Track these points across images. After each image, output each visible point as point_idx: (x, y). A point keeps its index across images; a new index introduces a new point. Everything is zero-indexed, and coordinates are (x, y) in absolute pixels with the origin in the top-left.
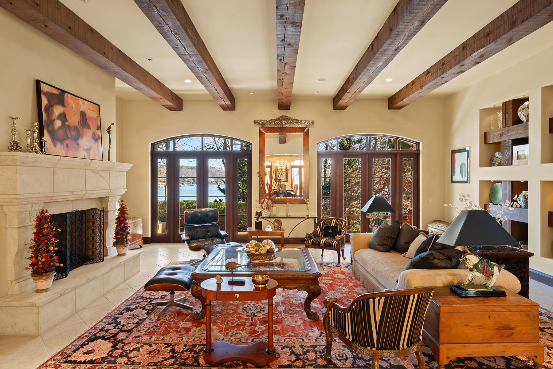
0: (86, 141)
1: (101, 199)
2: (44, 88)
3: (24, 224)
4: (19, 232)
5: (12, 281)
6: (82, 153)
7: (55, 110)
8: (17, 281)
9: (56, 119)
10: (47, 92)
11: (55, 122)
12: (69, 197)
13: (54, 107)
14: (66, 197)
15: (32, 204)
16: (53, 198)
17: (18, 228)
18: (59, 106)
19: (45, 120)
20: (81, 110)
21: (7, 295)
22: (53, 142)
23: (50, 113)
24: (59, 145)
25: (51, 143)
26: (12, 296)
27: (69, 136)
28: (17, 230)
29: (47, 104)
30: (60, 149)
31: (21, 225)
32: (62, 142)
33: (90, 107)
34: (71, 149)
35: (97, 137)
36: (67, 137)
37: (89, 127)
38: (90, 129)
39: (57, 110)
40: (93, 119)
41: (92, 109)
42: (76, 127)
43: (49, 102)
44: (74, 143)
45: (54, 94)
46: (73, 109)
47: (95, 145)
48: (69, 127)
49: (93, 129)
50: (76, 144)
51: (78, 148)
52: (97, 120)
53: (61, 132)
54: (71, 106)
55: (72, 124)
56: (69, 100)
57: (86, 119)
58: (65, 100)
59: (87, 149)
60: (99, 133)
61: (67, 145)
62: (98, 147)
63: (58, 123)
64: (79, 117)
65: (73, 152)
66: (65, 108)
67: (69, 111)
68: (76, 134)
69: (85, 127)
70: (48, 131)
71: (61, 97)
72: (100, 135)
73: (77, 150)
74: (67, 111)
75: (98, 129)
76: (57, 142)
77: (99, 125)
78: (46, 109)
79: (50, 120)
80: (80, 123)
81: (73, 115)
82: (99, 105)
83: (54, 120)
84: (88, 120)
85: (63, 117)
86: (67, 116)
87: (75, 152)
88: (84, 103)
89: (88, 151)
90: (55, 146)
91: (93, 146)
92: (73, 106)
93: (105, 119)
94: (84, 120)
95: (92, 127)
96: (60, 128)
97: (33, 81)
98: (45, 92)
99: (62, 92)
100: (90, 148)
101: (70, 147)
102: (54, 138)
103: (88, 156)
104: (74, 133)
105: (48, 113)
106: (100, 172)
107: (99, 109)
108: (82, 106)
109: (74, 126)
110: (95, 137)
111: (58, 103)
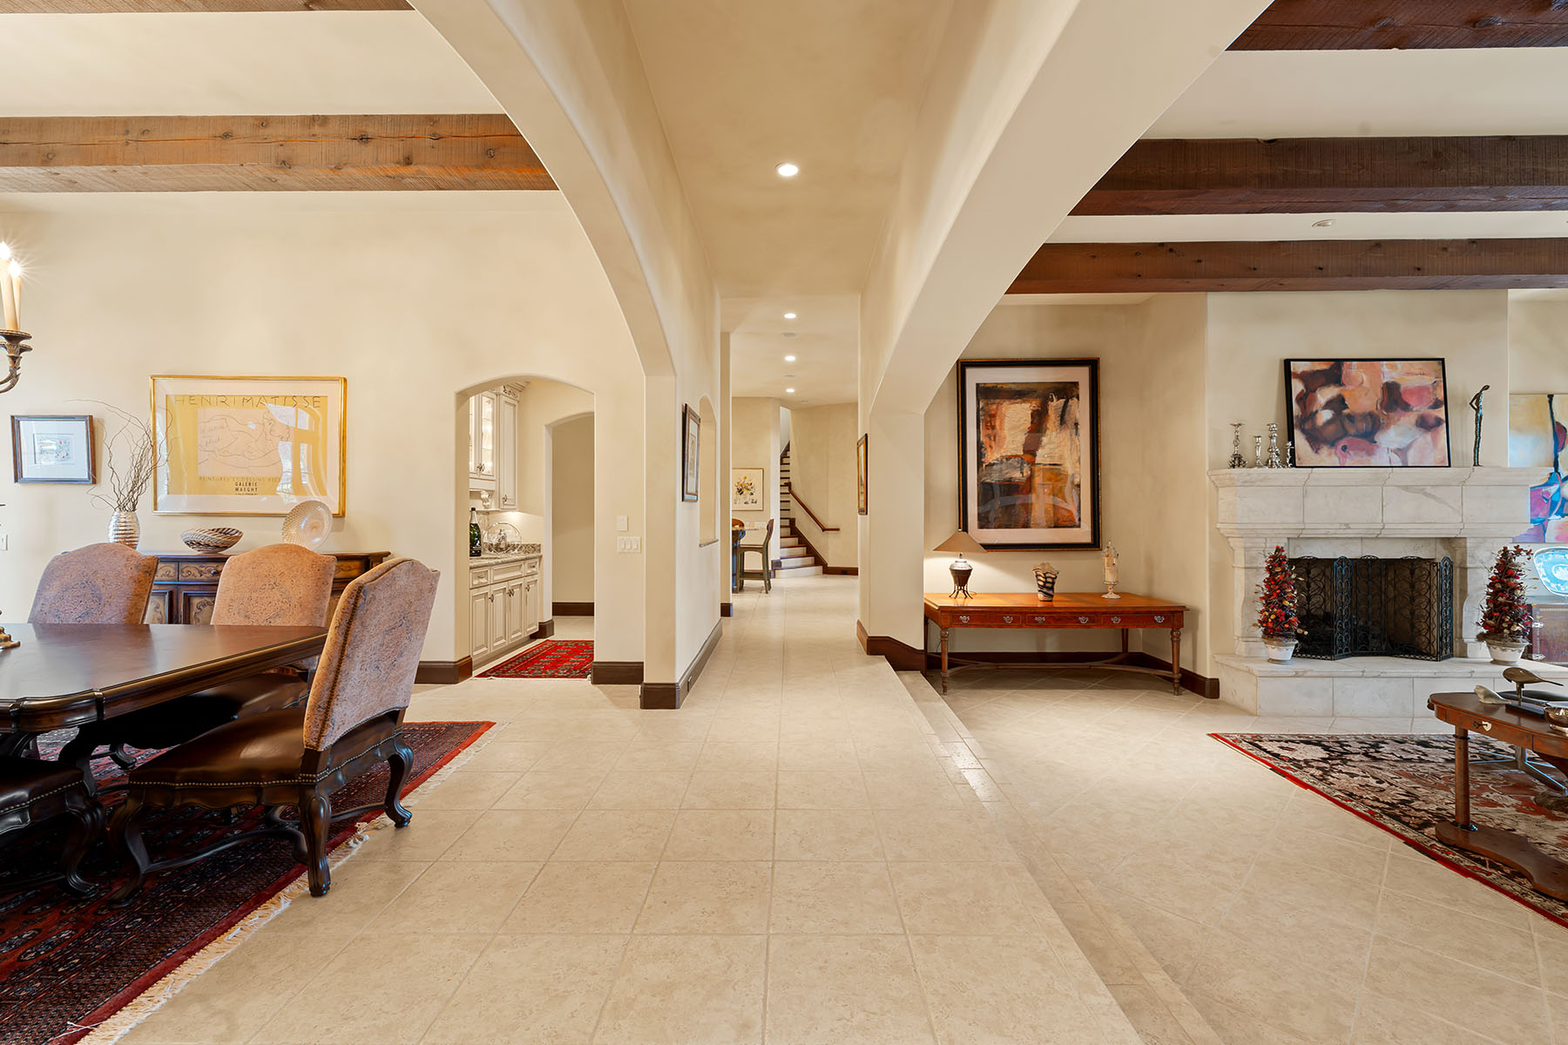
0: (1391, 437)
1: (1448, 541)
2: (1297, 367)
3: (1255, 565)
4: (1246, 574)
5: (1239, 637)
6: (1382, 458)
7: (1319, 396)
8: (1245, 639)
9: (1320, 409)
10: (1303, 373)
11: (1318, 415)
12: (1341, 531)
13: (1317, 392)
14: (1332, 531)
15: (1266, 538)
16: (1304, 532)
17: (1245, 568)
18: (1329, 386)
19: (1297, 416)
20: (1385, 381)
21: (1234, 654)
22: (1311, 446)
23: (1307, 403)
24: (1325, 450)
25: (1309, 449)
26: (1239, 656)
27: (1352, 431)
28: (1243, 570)
29: (1303, 391)
30: (1327, 456)
31: (1248, 566)
32: (1332, 444)
33: (1413, 370)
34: (1355, 454)
35: (1432, 421)
36: (1346, 434)
37: (1406, 407)
38: (1411, 410)
39: (1325, 395)
40: (1421, 391)
41: (1418, 371)
42: (1371, 414)
43: (1305, 387)
44: (1364, 443)
45: (1318, 371)
46: (1364, 385)
47: (1425, 438)
48: (1350, 417)
49: (1420, 408)
50: (1368, 443)
51: (1373, 449)
52: (1435, 389)
53: (1331, 428)
54: (1360, 379)
55: (1358, 411)
56: (1354, 371)
57: (1400, 394)
58: (1344, 372)
59: (1399, 449)
60: (1441, 413)
61: (1344, 448)
62: (1435, 441)
63: (1326, 415)
64: (1380, 395)
65: (1358, 458)
66: (1342, 388)
67: (1353, 390)
68: (1370, 426)
69: (1396, 410)
70: (1303, 431)
71: (1334, 371)
72: (1444, 417)
73: (1370, 453)
74: (1348, 392)
75: (1436, 405)
76: (1322, 445)
77: (1441, 397)
78: (1301, 399)
79: (1308, 414)
80: (1381, 405)
81: (1363, 395)
82: (1443, 360)
83: (1317, 412)
84: (1403, 397)
85: (1338, 404)
86: (1346, 399)
87: (1366, 458)
88: (1395, 368)
89: (1401, 452)
90: (1316, 452)
91: (1419, 440)
92: (1365, 377)
93: (1462, 382)
94: (1393, 397)
95: (1417, 406)
96: (1329, 422)
97: (1278, 362)
98: (1299, 373)
99: (1338, 363)
100: (1409, 446)
101: (1353, 450)
102: (1316, 440)
103: (1403, 462)
104: (1363, 426)
105: (1304, 403)
106: (1429, 490)
107: (1441, 367)
108: (1389, 373)
109: (1364, 413)
110: (1425, 424)
111: (1326, 384)
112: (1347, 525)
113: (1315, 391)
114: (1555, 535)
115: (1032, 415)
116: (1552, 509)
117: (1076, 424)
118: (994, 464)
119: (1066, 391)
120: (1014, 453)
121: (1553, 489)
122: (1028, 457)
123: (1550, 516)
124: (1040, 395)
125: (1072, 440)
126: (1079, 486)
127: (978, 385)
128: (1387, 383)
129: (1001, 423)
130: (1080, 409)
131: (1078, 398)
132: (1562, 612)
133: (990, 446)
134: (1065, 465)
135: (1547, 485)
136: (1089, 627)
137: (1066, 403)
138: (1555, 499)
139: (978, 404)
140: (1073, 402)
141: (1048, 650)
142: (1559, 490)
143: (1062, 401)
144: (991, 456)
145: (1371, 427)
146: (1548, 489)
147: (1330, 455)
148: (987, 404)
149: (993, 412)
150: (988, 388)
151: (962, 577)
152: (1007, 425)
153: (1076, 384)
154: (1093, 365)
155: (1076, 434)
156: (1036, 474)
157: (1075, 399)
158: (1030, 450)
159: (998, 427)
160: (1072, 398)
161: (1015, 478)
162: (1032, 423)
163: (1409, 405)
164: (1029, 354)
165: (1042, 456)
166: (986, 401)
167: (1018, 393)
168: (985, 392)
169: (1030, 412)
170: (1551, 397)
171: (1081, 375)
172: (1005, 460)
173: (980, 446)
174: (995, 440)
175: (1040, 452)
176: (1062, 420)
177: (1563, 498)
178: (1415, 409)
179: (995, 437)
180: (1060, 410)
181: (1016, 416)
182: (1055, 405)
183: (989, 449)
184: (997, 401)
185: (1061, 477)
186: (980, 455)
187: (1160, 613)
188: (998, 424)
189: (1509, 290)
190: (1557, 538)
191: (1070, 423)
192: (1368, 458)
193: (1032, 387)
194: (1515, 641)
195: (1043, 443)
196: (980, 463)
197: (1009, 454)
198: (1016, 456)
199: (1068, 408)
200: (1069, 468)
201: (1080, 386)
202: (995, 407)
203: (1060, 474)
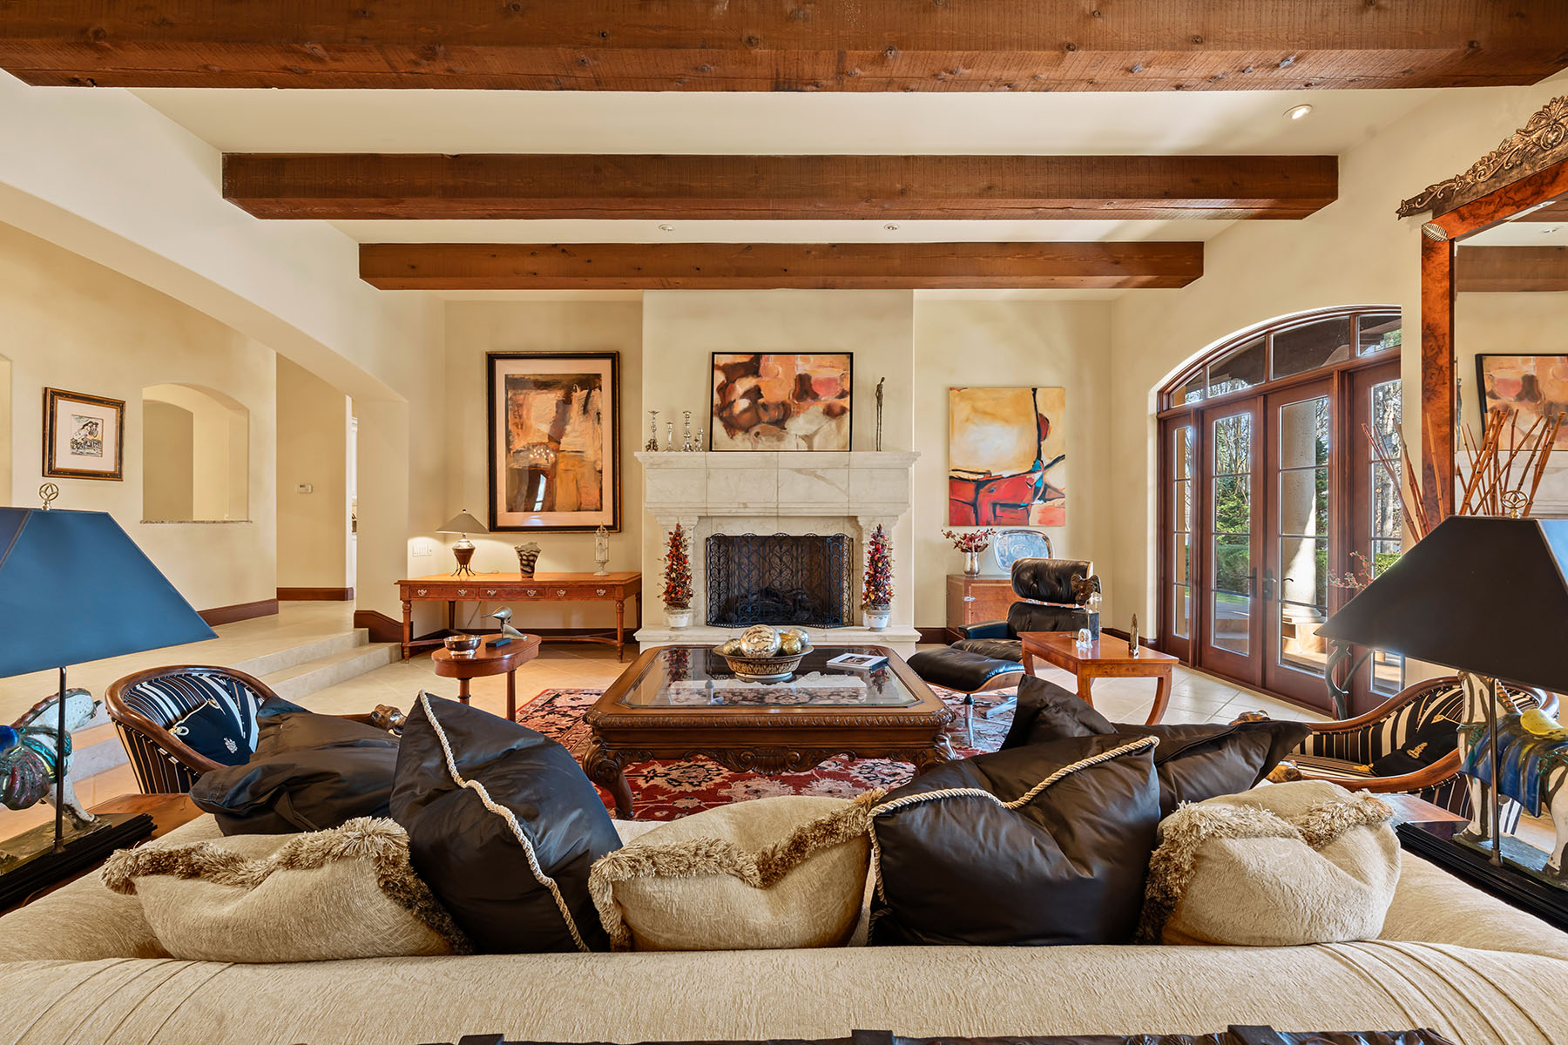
0: (798, 425)
2: (720, 360)
6: (790, 443)
7: (738, 386)
9: (738, 399)
10: (726, 365)
11: (735, 404)
12: (741, 510)
13: (737, 382)
14: (734, 510)
16: (708, 510)
18: (748, 377)
19: (718, 405)
20: (798, 373)
22: (728, 432)
23: (727, 393)
24: (739, 436)
25: (726, 435)
27: (766, 419)
29: (724, 382)
30: (740, 441)
32: (747, 431)
33: (824, 363)
34: (767, 440)
35: (837, 410)
36: (759, 421)
37: (815, 397)
38: (820, 400)
39: (743, 385)
40: (829, 382)
41: (828, 364)
42: (783, 404)
43: (727, 378)
44: (775, 429)
45: (739, 363)
46: (779, 376)
47: (830, 425)
48: (764, 406)
49: (827, 398)
50: (778, 429)
51: (783, 436)
52: (842, 380)
53: (747, 415)
54: (776, 371)
55: (771, 401)
56: (769, 363)
57: (811, 385)
58: (762, 365)
59: (807, 436)
60: (846, 402)
61: (757, 434)
62: (839, 428)
63: (743, 404)
64: (793, 385)
65: (768, 444)
66: (759, 379)
67: (768, 382)
68: (782, 414)
69: (805, 400)
70: (721, 418)
71: (753, 364)
72: (848, 407)
73: (780, 439)
74: (763, 382)
75: (842, 396)
76: (737, 431)
77: (847, 388)
78: (721, 389)
79: (727, 403)
80: (793, 395)
81: (777, 389)
82: (851, 354)
83: (735, 401)
84: (813, 387)
85: (754, 393)
86: (762, 389)
87: (776, 443)
88: (808, 361)
89: (808, 438)
90: (732, 438)
91: (825, 427)
92: (780, 369)
93: (866, 374)
94: (804, 388)
95: (824, 396)
96: (745, 411)
97: (707, 355)
98: (721, 365)
99: (758, 356)
100: (816, 433)
101: (764, 436)
102: (732, 426)
103: (809, 447)
104: (776, 414)
105: (724, 393)
106: (819, 472)
107: (849, 360)
108: (802, 366)
109: (777, 402)
110: (830, 412)
111: (745, 375)
112: (744, 504)
113: (734, 382)
114: (1038, 519)
115: (557, 404)
116: (1036, 494)
117: (598, 414)
118: (521, 451)
119: (589, 382)
120: (539, 440)
121: (1036, 476)
122: (553, 445)
123: (1034, 501)
124: (567, 386)
125: (594, 429)
126: (601, 472)
127: (506, 375)
128: (800, 375)
129: (528, 411)
130: (602, 400)
131: (600, 389)
132: (992, 587)
133: (518, 434)
134: (587, 453)
135: (1030, 472)
136: (537, 600)
137: (589, 394)
138: (1038, 485)
139: (507, 393)
140: (595, 393)
141: (573, 627)
142: (1042, 477)
143: (586, 392)
144: (518, 444)
145: (781, 418)
146: (1032, 476)
147: (744, 440)
148: (515, 395)
149: (520, 402)
150: (516, 379)
151: (464, 556)
152: (533, 414)
153: (598, 376)
154: (614, 358)
155: (598, 423)
156: (560, 460)
157: (597, 390)
158: (555, 438)
159: (525, 416)
160: (594, 389)
161: (541, 465)
162: (557, 412)
163: (818, 395)
164: (558, 347)
165: (566, 443)
166: (514, 391)
167: (544, 384)
168: (513, 383)
169: (555, 402)
170: (1035, 390)
171: (603, 368)
172: (531, 447)
173: (508, 434)
174: (522, 428)
175: (563, 440)
176: (585, 410)
177: (1046, 485)
178: (823, 399)
179: (522, 425)
180: (584, 400)
181: (542, 406)
182: (579, 395)
183: (516, 437)
184: (525, 391)
185: (583, 463)
186: (508, 443)
187: (603, 587)
188: (525, 413)
189: (915, 290)
190: (1040, 522)
191: (593, 414)
192: (778, 443)
193: (559, 378)
194: (875, 609)
195: (566, 432)
196: (508, 450)
197: (535, 442)
198: (541, 444)
199: (591, 399)
200: (590, 455)
201: (603, 378)
202: (522, 397)
203: (583, 461)
